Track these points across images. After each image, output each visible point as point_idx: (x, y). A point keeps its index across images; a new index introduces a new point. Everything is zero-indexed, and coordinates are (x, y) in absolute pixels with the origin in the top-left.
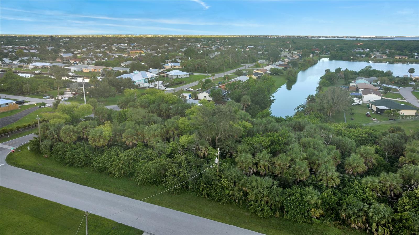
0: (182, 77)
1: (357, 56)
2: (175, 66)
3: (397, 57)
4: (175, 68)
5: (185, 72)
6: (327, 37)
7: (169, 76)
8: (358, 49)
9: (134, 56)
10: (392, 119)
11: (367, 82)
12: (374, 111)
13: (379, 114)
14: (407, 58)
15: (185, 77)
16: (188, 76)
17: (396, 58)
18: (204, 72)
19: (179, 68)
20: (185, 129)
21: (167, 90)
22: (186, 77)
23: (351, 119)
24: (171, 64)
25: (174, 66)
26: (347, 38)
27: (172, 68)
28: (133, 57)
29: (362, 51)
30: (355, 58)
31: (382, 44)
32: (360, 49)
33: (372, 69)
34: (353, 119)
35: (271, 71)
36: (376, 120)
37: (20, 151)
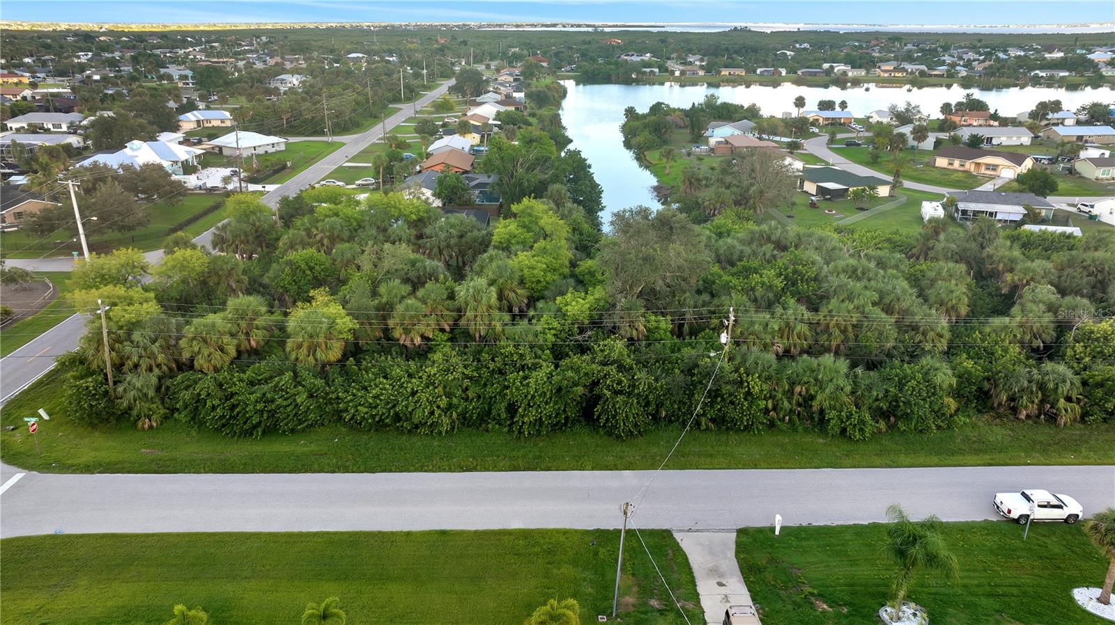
0: (266, 152)
1: (645, 72)
2: (209, 121)
3: (725, 72)
4: (211, 125)
5: (272, 137)
6: (517, 26)
7: (225, 152)
8: (628, 55)
9: (15, 96)
10: (862, 209)
11: (737, 132)
12: (813, 195)
13: (827, 199)
14: (744, 74)
15: (273, 150)
16: (283, 148)
17: (723, 73)
18: (322, 133)
19: (223, 125)
20: (539, 282)
21: (268, 192)
22: (278, 149)
23: (789, 217)
24: (195, 116)
25: (205, 122)
26: (564, 26)
27: (199, 126)
28: (11, 97)
29: (639, 59)
30: (640, 76)
31: (663, 41)
32: (633, 55)
33: (719, 102)
34: (793, 217)
35: (500, 120)
36: (835, 214)
37: (13, 429)
